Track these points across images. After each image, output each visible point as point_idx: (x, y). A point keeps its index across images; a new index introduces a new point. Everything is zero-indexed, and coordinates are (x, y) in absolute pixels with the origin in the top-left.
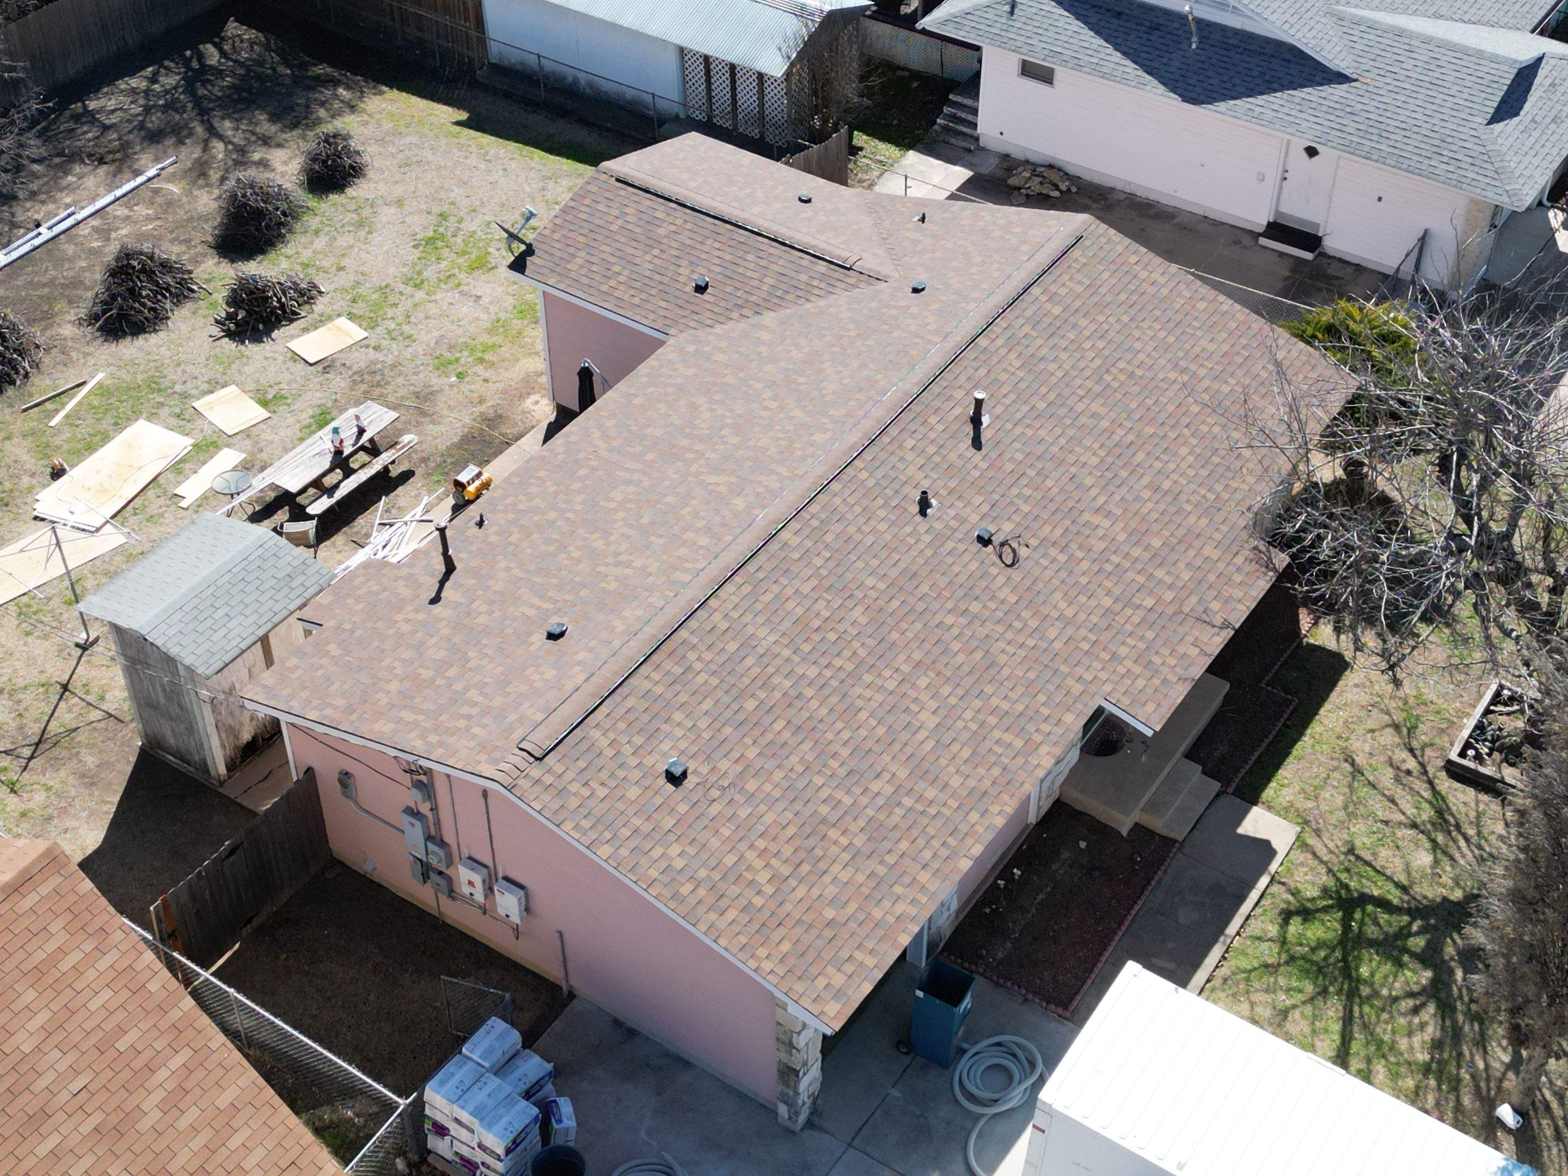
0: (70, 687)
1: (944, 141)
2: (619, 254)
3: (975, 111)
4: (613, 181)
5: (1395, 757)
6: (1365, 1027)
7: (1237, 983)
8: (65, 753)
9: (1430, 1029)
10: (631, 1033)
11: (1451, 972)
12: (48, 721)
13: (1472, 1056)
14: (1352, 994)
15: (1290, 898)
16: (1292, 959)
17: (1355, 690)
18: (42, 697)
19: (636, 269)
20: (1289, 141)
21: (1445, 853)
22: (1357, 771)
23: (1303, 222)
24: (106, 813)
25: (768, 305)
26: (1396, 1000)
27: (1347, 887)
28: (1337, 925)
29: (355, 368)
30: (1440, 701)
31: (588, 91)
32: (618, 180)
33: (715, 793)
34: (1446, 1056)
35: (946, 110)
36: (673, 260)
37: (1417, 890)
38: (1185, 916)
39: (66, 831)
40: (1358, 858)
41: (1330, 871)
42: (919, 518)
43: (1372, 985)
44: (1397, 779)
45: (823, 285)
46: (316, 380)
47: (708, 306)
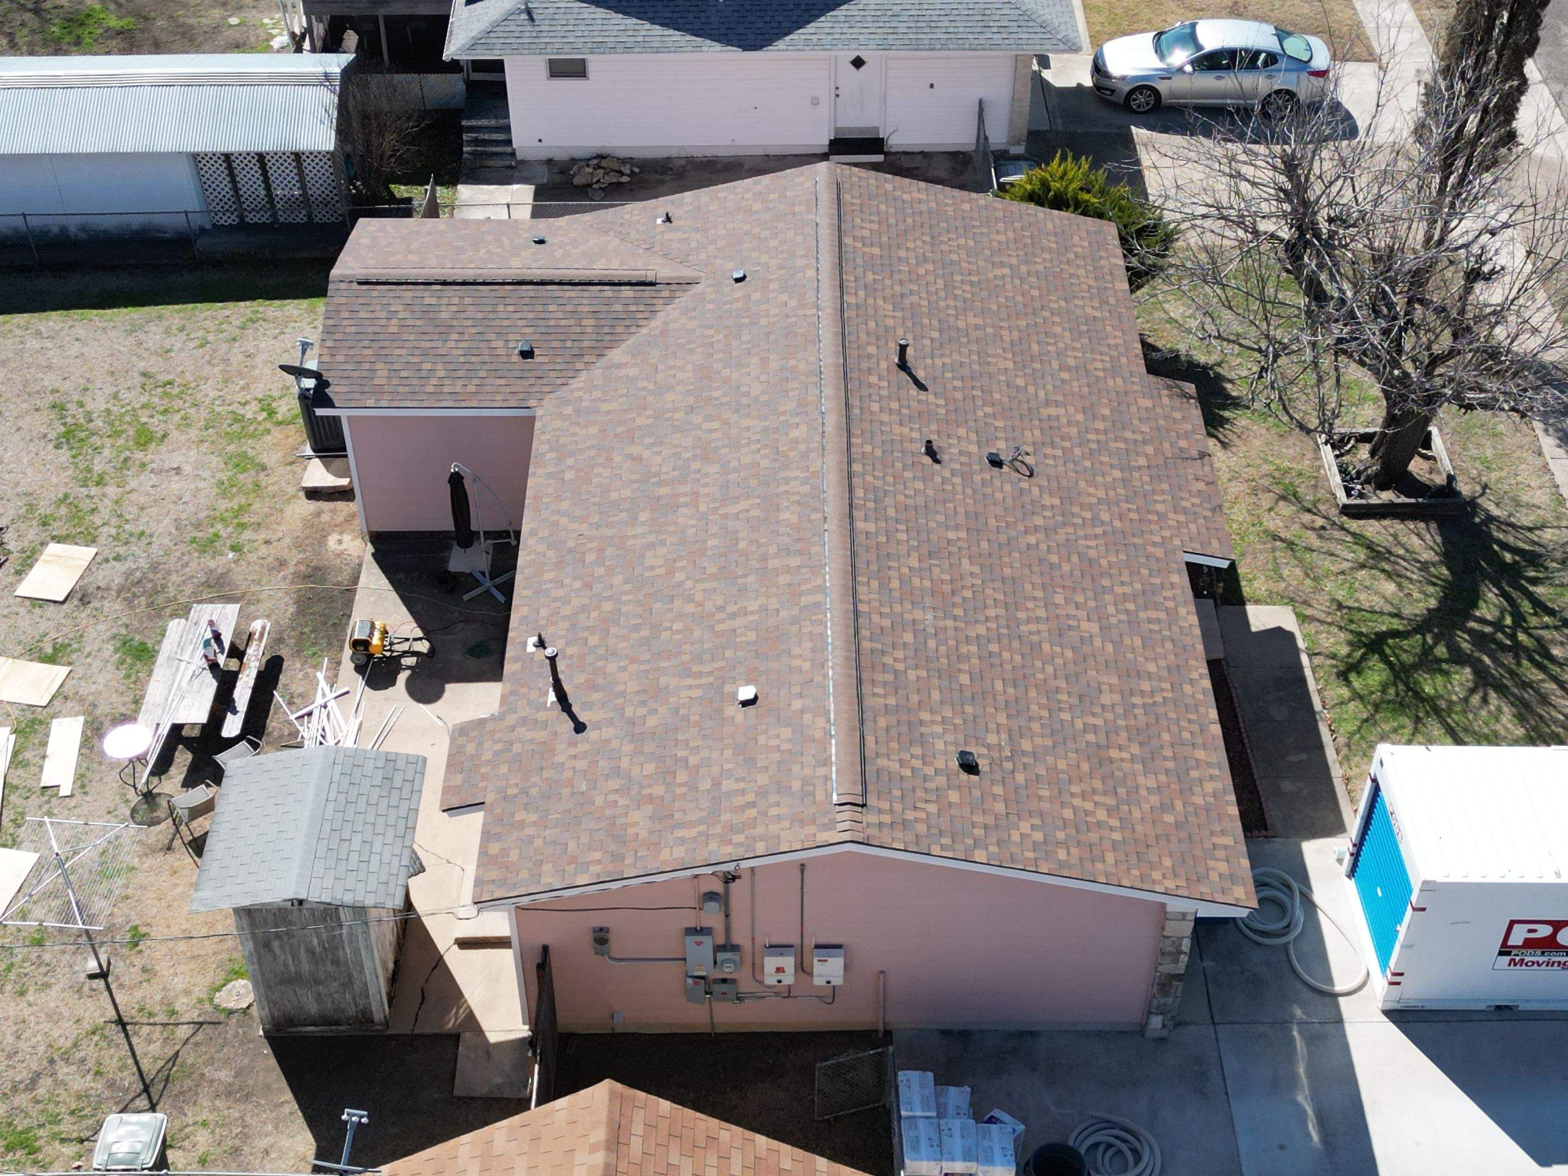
0: (126, 1020)
1: (481, 167)
2: (417, 352)
3: (507, 129)
4: (355, 286)
5: (1304, 521)
6: (1466, 730)
7: (1358, 744)
8: (188, 1083)
9: (1506, 709)
10: (965, 1035)
11: (1480, 661)
12: (137, 1063)
13: (1548, 713)
14: (1436, 710)
15: (1334, 662)
16: (1377, 707)
17: (1232, 484)
18: (104, 1044)
19: (447, 359)
20: (836, 57)
21: (1399, 576)
22: (1291, 545)
23: (861, 130)
24: (291, 1113)
25: (605, 344)
26: (1466, 700)
27: (1360, 634)
28: (1382, 666)
29: (114, 586)
30: (1295, 465)
31: (83, 236)
32: (360, 283)
33: (1008, 766)
34: (1533, 722)
35: (465, 137)
36: (478, 337)
37: (1407, 611)
38: (1278, 713)
39: (267, 1152)
40: (1349, 608)
41: (1341, 628)
42: (937, 466)
43: (1442, 697)
44: (1320, 537)
45: (642, 308)
46: (84, 615)
47: (546, 367)
